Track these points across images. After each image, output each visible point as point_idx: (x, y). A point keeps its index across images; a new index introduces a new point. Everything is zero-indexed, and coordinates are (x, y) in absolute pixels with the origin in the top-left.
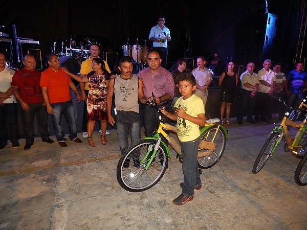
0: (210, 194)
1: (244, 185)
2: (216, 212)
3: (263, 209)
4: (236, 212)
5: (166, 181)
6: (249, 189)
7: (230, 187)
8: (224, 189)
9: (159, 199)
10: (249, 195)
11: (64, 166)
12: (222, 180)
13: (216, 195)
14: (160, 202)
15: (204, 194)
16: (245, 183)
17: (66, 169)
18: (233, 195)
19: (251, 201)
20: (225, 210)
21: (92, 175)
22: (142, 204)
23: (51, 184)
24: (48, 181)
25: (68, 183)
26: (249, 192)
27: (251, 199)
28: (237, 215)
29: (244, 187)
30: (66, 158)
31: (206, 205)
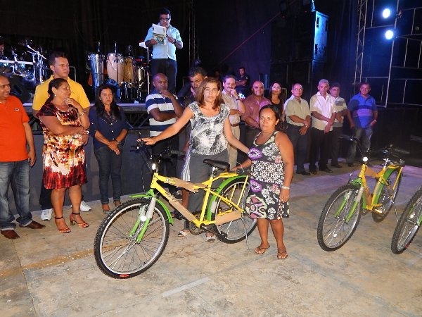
0: (285, 281)
1: (326, 262)
2: (302, 304)
3: (359, 290)
4: (328, 300)
5: (215, 271)
6: (334, 267)
7: (309, 268)
8: (302, 272)
9: (215, 299)
10: (337, 275)
11: (32, 270)
12: (296, 260)
13: (293, 281)
14: (218, 304)
15: (277, 282)
16: (327, 260)
17: (40, 275)
18: (317, 278)
19: (342, 283)
20: (312, 299)
21: (91, 278)
22: (193, 310)
23: (23, 301)
24: (15, 297)
25: (54, 296)
26: (335, 271)
27: (341, 280)
28: (330, 303)
29: (326, 266)
30: (30, 256)
31: (285, 297)
